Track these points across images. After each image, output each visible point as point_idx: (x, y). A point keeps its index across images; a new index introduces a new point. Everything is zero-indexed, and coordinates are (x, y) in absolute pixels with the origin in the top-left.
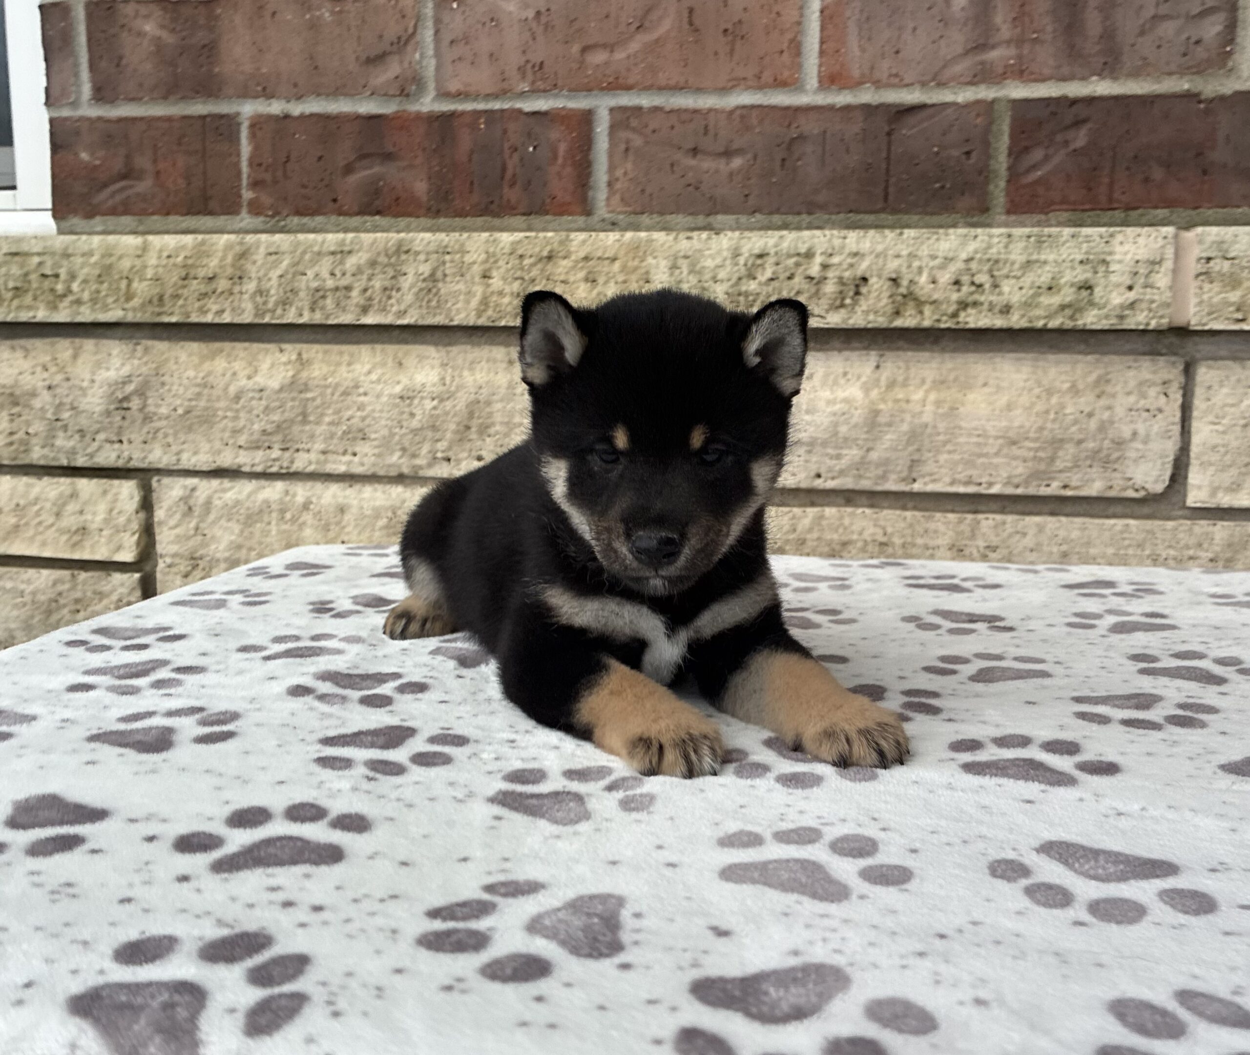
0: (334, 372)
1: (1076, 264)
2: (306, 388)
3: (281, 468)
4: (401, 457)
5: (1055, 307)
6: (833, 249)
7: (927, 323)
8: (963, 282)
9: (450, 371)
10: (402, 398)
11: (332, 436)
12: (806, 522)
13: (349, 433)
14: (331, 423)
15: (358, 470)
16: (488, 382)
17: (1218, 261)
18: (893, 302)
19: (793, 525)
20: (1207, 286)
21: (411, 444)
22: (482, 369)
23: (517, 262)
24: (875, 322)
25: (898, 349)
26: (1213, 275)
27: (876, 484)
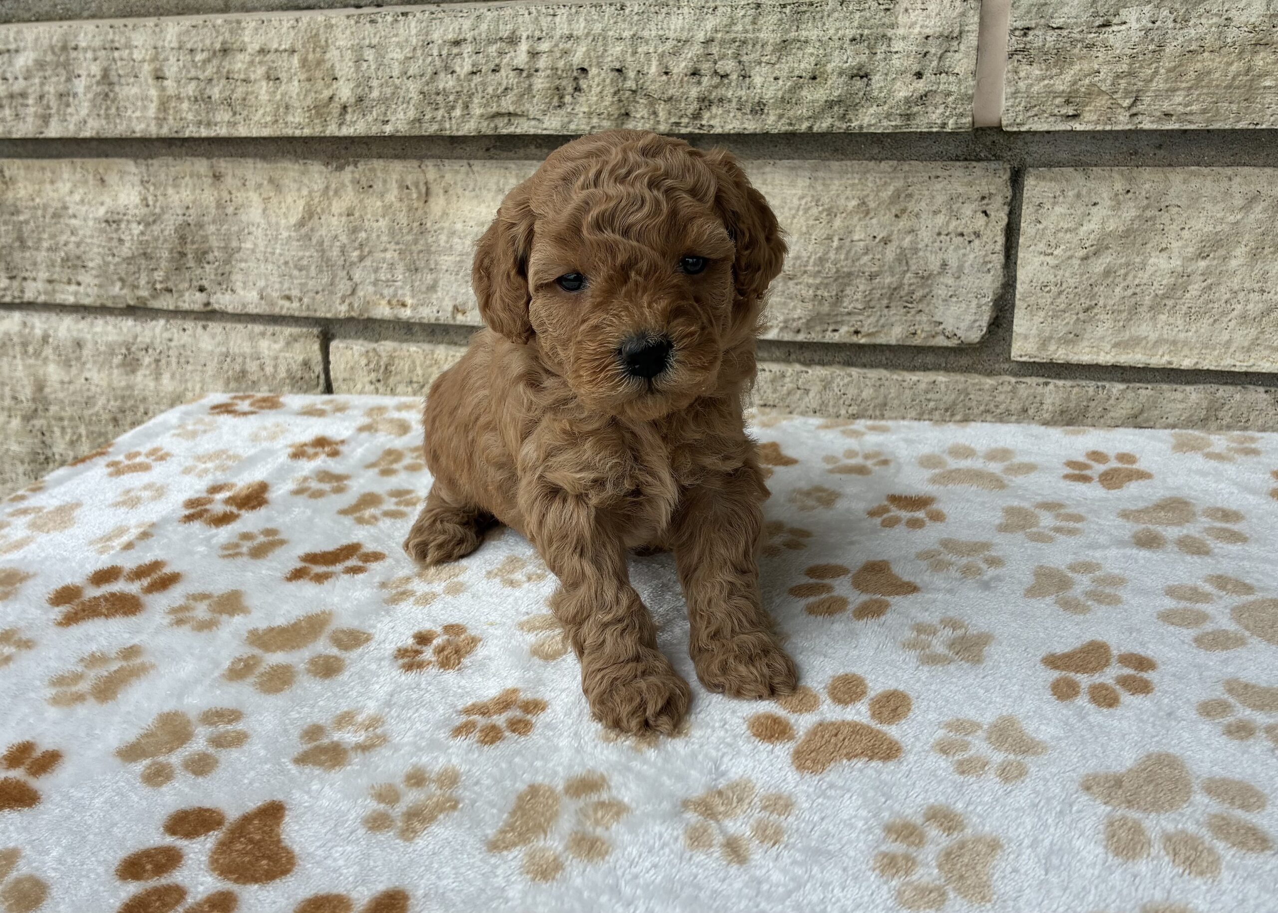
0: (40, 191)
2: (16, 212)
3: (14, 298)
4: (121, 289)
8: (703, 72)
9: (152, 188)
10: (107, 221)
11: (53, 266)
13: (68, 260)
14: (50, 249)
15: (87, 301)
16: (194, 202)
21: (127, 273)
22: (187, 185)
23: (189, 57)
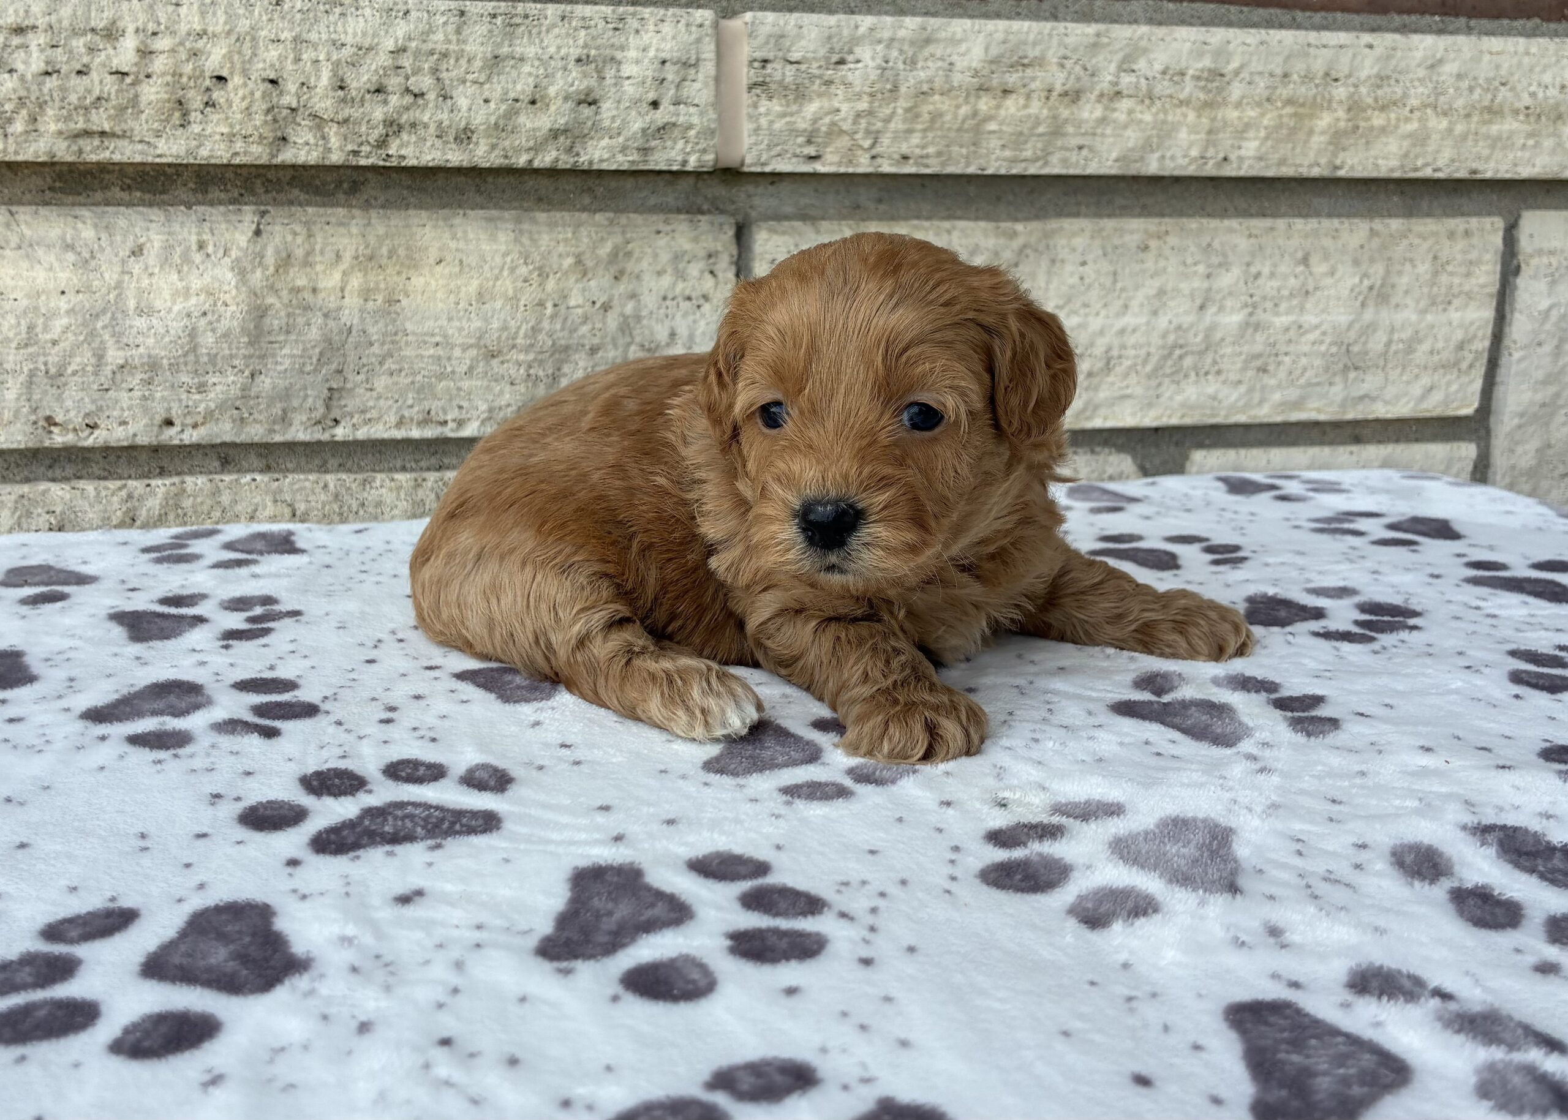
1: (571, 65)
5: (545, 131)
6: (159, 24)
7: (336, 158)
12: (154, 504)
17: (778, 65)
18: (275, 120)
19: (129, 510)
20: (764, 105)
24: (245, 153)
25: (291, 203)
26: (773, 86)
27: (272, 431)
